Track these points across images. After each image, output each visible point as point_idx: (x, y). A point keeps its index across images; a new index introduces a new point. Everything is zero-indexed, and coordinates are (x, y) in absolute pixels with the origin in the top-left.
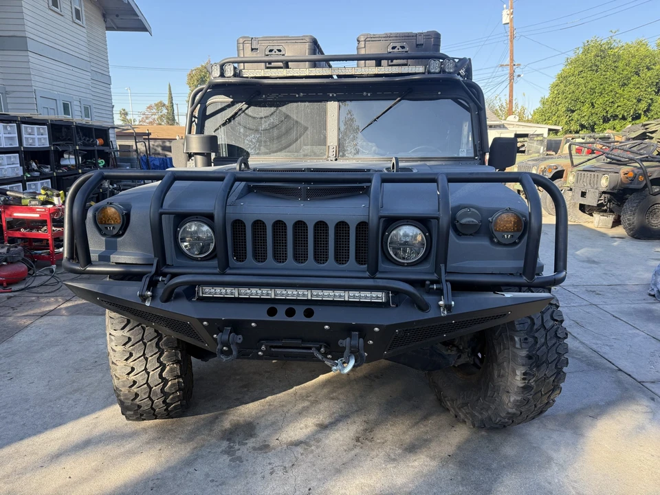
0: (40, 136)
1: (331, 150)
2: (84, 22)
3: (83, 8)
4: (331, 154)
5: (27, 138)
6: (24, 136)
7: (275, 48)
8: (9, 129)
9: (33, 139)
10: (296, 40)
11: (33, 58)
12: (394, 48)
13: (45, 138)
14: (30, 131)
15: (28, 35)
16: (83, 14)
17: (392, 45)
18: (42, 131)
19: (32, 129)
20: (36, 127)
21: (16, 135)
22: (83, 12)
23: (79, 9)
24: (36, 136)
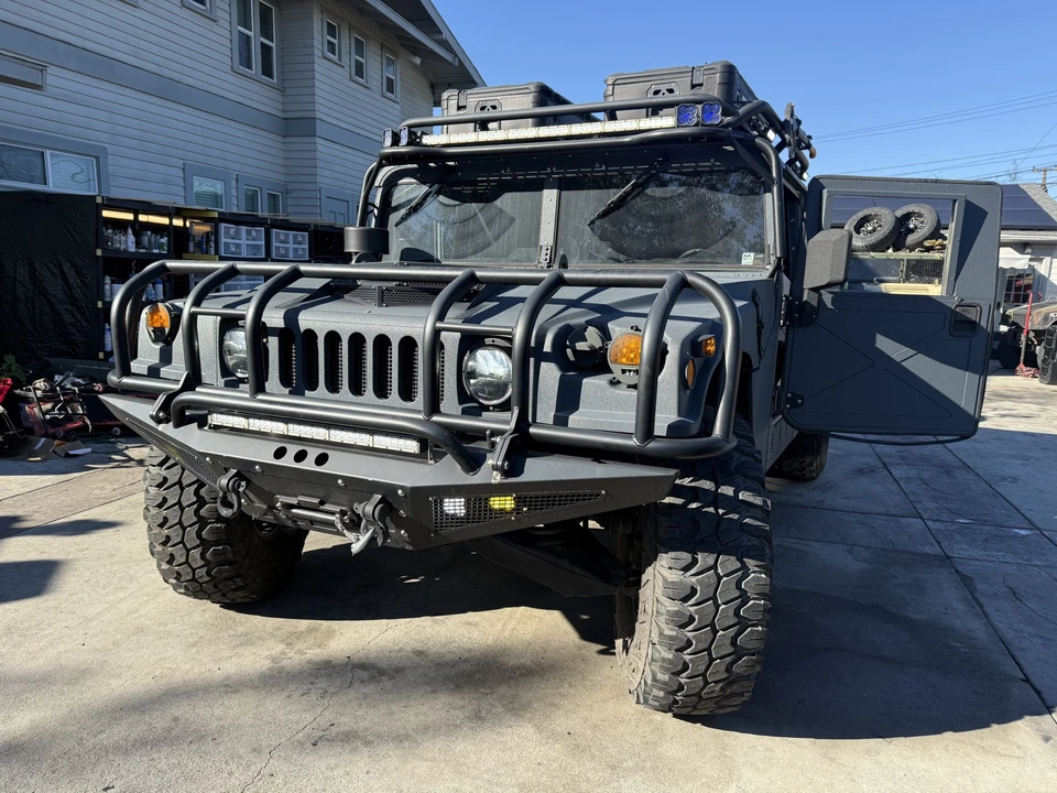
0: (296, 246)
1: (544, 251)
2: (399, 96)
3: (399, 77)
4: (543, 257)
5: (277, 248)
6: (275, 244)
7: (489, 105)
8: (254, 234)
9: (286, 249)
10: (520, 90)
11: (321, 145)
12: (656, 93)
13: (303, 249)
14: (283, 238)
15: (318, 115)
16: (398, 86)
17: (654, 88)
18: (300, 239)
19: (286, 235)
20: (291, 233)
21: (263, 243)
22: (398, 81)
23: (393, 78)
24: (291, 246)
